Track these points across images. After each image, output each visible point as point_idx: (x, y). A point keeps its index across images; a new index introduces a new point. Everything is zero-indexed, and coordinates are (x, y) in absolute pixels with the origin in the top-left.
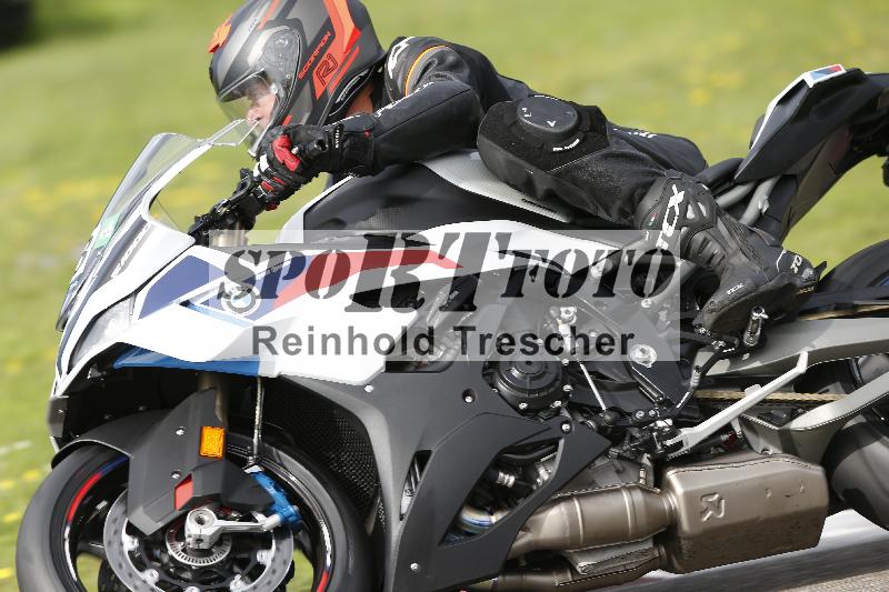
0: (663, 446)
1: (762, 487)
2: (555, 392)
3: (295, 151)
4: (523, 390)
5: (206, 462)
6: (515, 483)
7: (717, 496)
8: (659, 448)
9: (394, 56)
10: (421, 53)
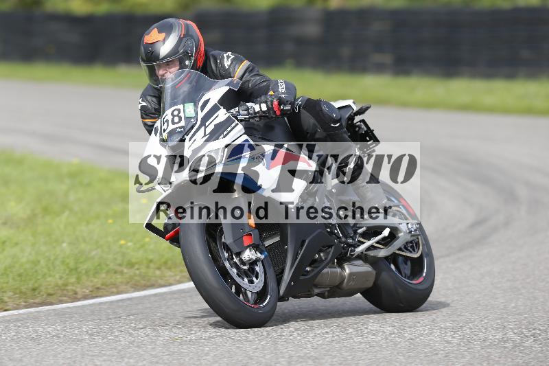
8: (348, 254)
9: (228, 59)
10: (242, 62)
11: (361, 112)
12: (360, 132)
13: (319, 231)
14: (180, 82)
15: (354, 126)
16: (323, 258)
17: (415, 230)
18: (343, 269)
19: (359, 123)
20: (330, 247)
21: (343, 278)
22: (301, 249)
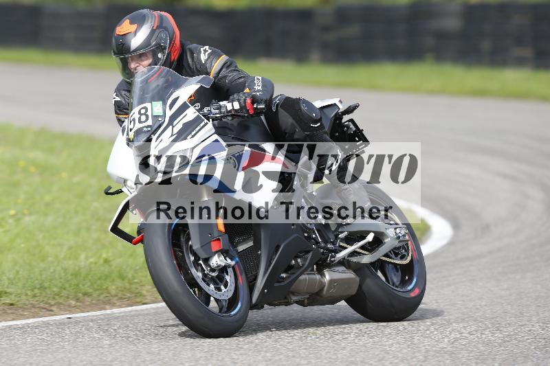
9: (205, 53)
10: (220, 56)
11: (350, 110)
12: (349, 132)
13: (296, 235)
14: (152, 76)
15: (343, 126)
16: (301, 264)
17: (404, 236)
18: (323, 275)
19: (347, 123)
20: (308, 252)
21: (322, 285)
22: (276, 254)
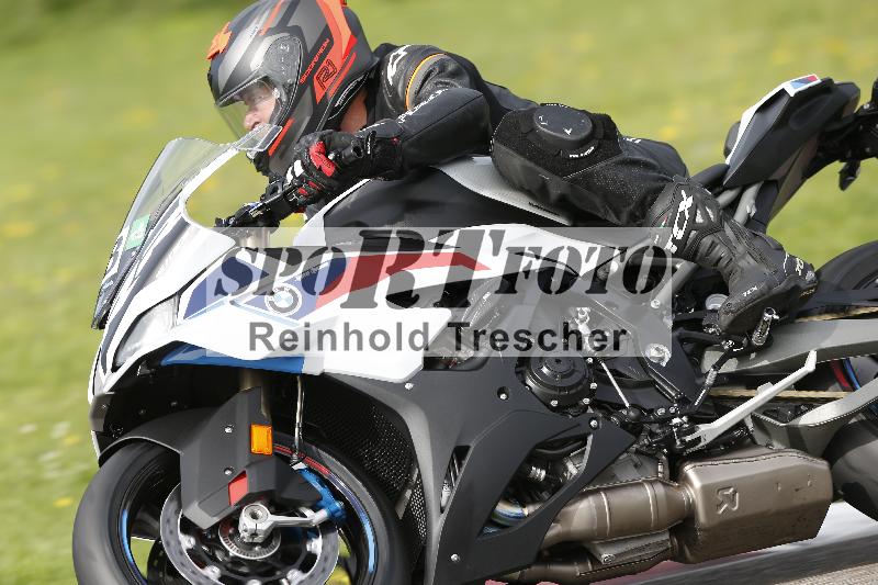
0: (683, 442)
1: (773, 480)
2: (582, 390)
3: (331, 157)
4: (554, 388)
5: (258, 460)
6: (546, 477)
7: (731, 490)
8: (678, 443)
9: (393, 64)
10: (423, 60)
22: (461, 467)
